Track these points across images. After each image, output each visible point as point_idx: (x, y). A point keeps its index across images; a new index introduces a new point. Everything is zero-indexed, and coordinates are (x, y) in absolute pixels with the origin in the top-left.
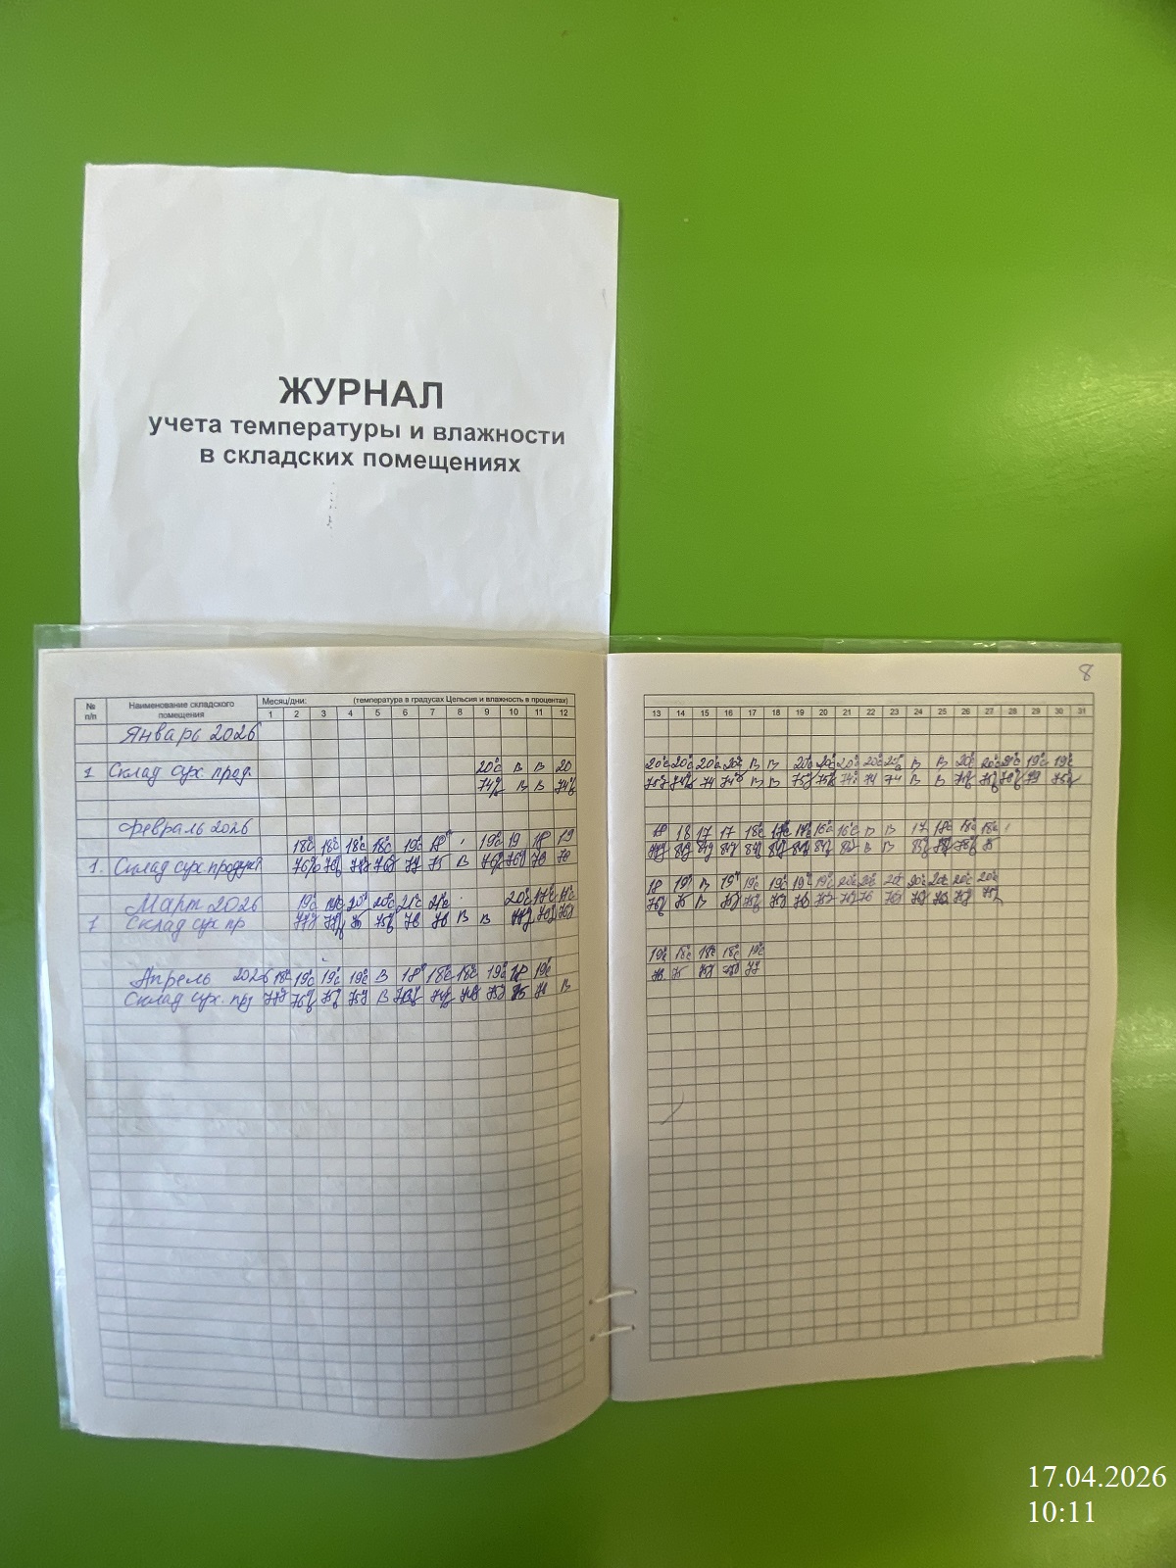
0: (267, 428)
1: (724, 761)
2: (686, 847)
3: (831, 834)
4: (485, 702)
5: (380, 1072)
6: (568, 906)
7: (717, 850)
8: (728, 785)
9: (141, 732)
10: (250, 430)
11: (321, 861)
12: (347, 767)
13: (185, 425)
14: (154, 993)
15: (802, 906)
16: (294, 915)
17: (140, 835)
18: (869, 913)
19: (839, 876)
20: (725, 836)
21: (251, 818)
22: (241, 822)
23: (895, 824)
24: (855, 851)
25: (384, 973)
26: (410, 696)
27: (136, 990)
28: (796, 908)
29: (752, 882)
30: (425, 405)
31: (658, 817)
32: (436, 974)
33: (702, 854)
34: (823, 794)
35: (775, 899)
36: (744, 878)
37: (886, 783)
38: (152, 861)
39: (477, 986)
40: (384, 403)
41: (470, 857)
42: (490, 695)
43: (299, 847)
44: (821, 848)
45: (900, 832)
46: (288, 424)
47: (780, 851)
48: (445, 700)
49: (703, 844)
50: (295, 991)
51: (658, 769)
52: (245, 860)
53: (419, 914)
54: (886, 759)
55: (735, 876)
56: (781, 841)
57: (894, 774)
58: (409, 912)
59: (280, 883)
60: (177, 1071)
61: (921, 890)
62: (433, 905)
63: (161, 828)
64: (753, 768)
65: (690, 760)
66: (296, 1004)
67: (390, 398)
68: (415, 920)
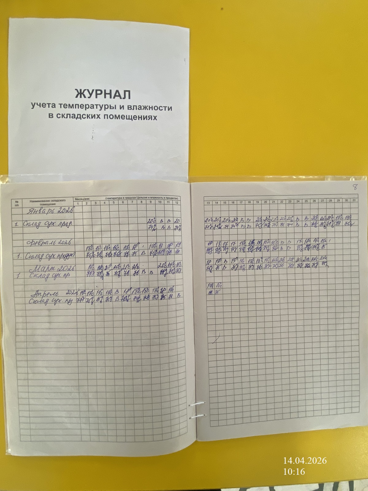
0: (71, 106)
1: (232, 219)
2: (219, 249)
3: (269, 244)
4: (150, 199)
5: (116, 324)
6: (179, 269)
7: (230, 250)
8: (233, 227)
9: (34, 210)
10: (65, 107)
11: (96, 253)
12: (104, 221)
13: (44, 105)
14: (39, 299)
15: (260, 269)
16: (87, 272)
17: (34, 245)
18: (282, 271)
19: (272, 259)
20: (233, 245)
21: (72, 239)
22: (68, 240)
23: (291, 240)
24: (277, 249)
25: (117, 291)
26: (125, 197)
27: (33, 298)
28: (257, 269)
29: (242, 261)
30: (124, 98)
31: (210, 239)
32: (135, 291)
33: (225, 251)
34: (266, 230)
35: (250, 266)
36: (239, 259)
37: (287, 226)
38: (38, 254)
39: (149, 295)
40: (111, 97)
41: (146, 252)
42: (152, 196)
43: (88, 248)
44: (265, 249)
45: (292, 243)
46: (78, 105)
47: (252, 250)
48: (136, 198)
49: (225, 248)
50: (87, 297)
51: (209, 222)
52: (70, 253)
53: (129, 271)
54: (287, 218)
55: (236, 259)
56: (252, 247)
57: (290, 223)
58: (126, 270)
59: (81, 261)
60: (47, 325)
61: (301, 263)
62: (134, 268)
63: (41, 243)
64: (242, 221)
65: (220, 219)
66: (88, 302)
67: (113, 95)
68: (128, 273)
